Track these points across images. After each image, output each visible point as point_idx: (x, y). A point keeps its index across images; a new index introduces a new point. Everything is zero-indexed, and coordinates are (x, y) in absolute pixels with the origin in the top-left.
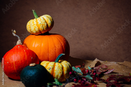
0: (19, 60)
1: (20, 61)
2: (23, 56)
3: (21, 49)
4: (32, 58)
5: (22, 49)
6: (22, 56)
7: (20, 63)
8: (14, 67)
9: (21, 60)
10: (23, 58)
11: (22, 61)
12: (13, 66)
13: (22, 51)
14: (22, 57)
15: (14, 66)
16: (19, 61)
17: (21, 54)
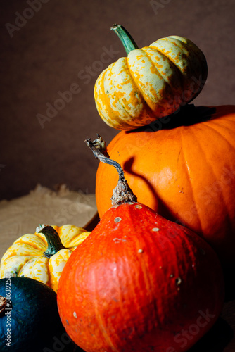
0: (121, 305)
1: (124, 311)
2: (134, 282)
3: (124, 241)
4: (179, 282)
5: (129, 238)
6: (131, 282)
7: (128, 317)
8: (105, 334)
9: (127, 302)
10: (136, 290)
11: (131, 307)
12: (97, 331)
13: (130, 253)
14: (132, 288)
15: (101, 333)
16: (118, 310)
17: (125, 272)
